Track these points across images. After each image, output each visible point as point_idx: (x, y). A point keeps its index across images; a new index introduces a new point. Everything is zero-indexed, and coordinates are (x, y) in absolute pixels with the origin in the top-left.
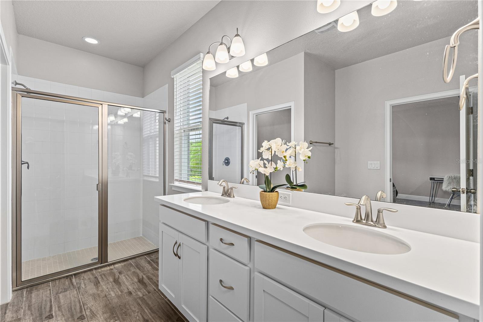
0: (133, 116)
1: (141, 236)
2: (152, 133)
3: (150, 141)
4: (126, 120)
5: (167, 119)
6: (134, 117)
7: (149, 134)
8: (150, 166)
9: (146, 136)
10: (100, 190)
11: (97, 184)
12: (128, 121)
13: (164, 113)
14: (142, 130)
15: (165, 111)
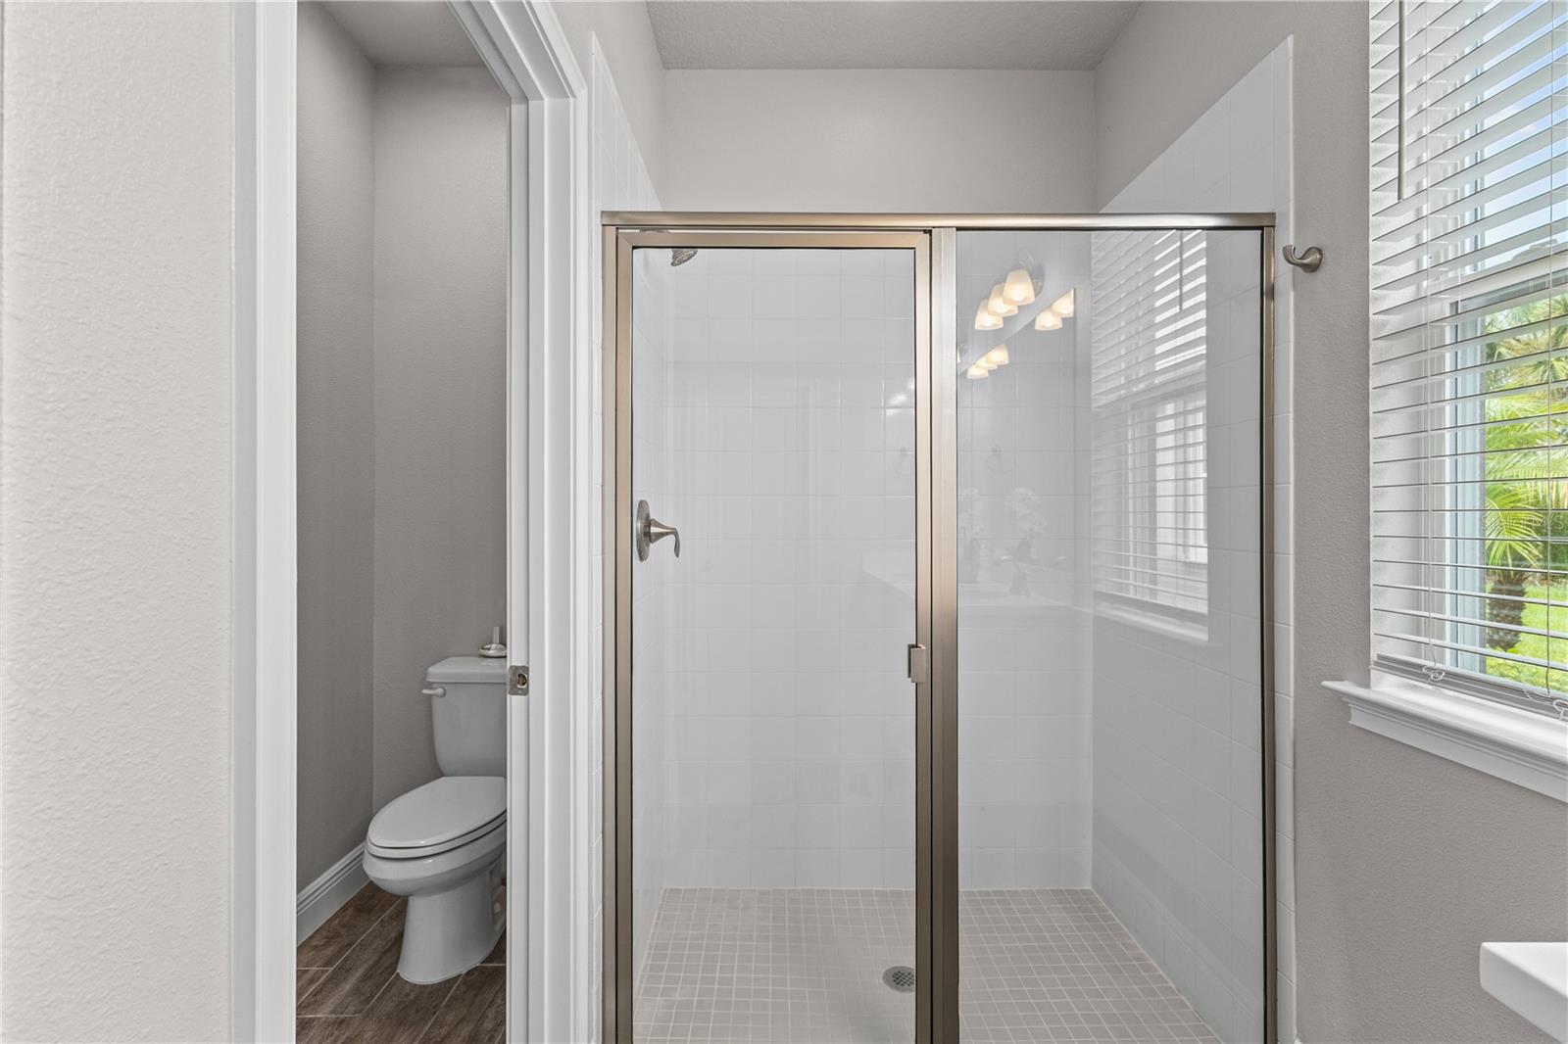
0: (1038, 327)
1: (1088, 887)
2: (1139, 380)
3: (1130, 423)
4: (999, 356)
5: (1299, 254)
6: (1040, 332)
7: (1123, 392)
8: (1131, 549)
9: (1104, 400)
10: (924, 678)
11: (911, 647)
12: (1010, 358)
13: (1261, 228)
14: (1089, 374)
15: (1272, 215)
